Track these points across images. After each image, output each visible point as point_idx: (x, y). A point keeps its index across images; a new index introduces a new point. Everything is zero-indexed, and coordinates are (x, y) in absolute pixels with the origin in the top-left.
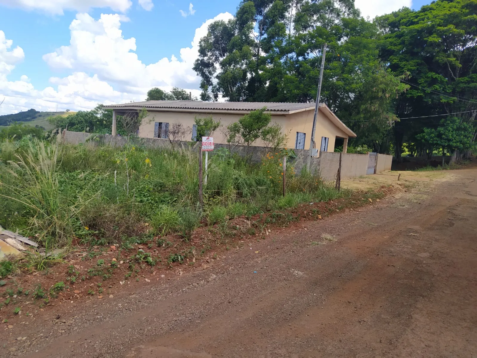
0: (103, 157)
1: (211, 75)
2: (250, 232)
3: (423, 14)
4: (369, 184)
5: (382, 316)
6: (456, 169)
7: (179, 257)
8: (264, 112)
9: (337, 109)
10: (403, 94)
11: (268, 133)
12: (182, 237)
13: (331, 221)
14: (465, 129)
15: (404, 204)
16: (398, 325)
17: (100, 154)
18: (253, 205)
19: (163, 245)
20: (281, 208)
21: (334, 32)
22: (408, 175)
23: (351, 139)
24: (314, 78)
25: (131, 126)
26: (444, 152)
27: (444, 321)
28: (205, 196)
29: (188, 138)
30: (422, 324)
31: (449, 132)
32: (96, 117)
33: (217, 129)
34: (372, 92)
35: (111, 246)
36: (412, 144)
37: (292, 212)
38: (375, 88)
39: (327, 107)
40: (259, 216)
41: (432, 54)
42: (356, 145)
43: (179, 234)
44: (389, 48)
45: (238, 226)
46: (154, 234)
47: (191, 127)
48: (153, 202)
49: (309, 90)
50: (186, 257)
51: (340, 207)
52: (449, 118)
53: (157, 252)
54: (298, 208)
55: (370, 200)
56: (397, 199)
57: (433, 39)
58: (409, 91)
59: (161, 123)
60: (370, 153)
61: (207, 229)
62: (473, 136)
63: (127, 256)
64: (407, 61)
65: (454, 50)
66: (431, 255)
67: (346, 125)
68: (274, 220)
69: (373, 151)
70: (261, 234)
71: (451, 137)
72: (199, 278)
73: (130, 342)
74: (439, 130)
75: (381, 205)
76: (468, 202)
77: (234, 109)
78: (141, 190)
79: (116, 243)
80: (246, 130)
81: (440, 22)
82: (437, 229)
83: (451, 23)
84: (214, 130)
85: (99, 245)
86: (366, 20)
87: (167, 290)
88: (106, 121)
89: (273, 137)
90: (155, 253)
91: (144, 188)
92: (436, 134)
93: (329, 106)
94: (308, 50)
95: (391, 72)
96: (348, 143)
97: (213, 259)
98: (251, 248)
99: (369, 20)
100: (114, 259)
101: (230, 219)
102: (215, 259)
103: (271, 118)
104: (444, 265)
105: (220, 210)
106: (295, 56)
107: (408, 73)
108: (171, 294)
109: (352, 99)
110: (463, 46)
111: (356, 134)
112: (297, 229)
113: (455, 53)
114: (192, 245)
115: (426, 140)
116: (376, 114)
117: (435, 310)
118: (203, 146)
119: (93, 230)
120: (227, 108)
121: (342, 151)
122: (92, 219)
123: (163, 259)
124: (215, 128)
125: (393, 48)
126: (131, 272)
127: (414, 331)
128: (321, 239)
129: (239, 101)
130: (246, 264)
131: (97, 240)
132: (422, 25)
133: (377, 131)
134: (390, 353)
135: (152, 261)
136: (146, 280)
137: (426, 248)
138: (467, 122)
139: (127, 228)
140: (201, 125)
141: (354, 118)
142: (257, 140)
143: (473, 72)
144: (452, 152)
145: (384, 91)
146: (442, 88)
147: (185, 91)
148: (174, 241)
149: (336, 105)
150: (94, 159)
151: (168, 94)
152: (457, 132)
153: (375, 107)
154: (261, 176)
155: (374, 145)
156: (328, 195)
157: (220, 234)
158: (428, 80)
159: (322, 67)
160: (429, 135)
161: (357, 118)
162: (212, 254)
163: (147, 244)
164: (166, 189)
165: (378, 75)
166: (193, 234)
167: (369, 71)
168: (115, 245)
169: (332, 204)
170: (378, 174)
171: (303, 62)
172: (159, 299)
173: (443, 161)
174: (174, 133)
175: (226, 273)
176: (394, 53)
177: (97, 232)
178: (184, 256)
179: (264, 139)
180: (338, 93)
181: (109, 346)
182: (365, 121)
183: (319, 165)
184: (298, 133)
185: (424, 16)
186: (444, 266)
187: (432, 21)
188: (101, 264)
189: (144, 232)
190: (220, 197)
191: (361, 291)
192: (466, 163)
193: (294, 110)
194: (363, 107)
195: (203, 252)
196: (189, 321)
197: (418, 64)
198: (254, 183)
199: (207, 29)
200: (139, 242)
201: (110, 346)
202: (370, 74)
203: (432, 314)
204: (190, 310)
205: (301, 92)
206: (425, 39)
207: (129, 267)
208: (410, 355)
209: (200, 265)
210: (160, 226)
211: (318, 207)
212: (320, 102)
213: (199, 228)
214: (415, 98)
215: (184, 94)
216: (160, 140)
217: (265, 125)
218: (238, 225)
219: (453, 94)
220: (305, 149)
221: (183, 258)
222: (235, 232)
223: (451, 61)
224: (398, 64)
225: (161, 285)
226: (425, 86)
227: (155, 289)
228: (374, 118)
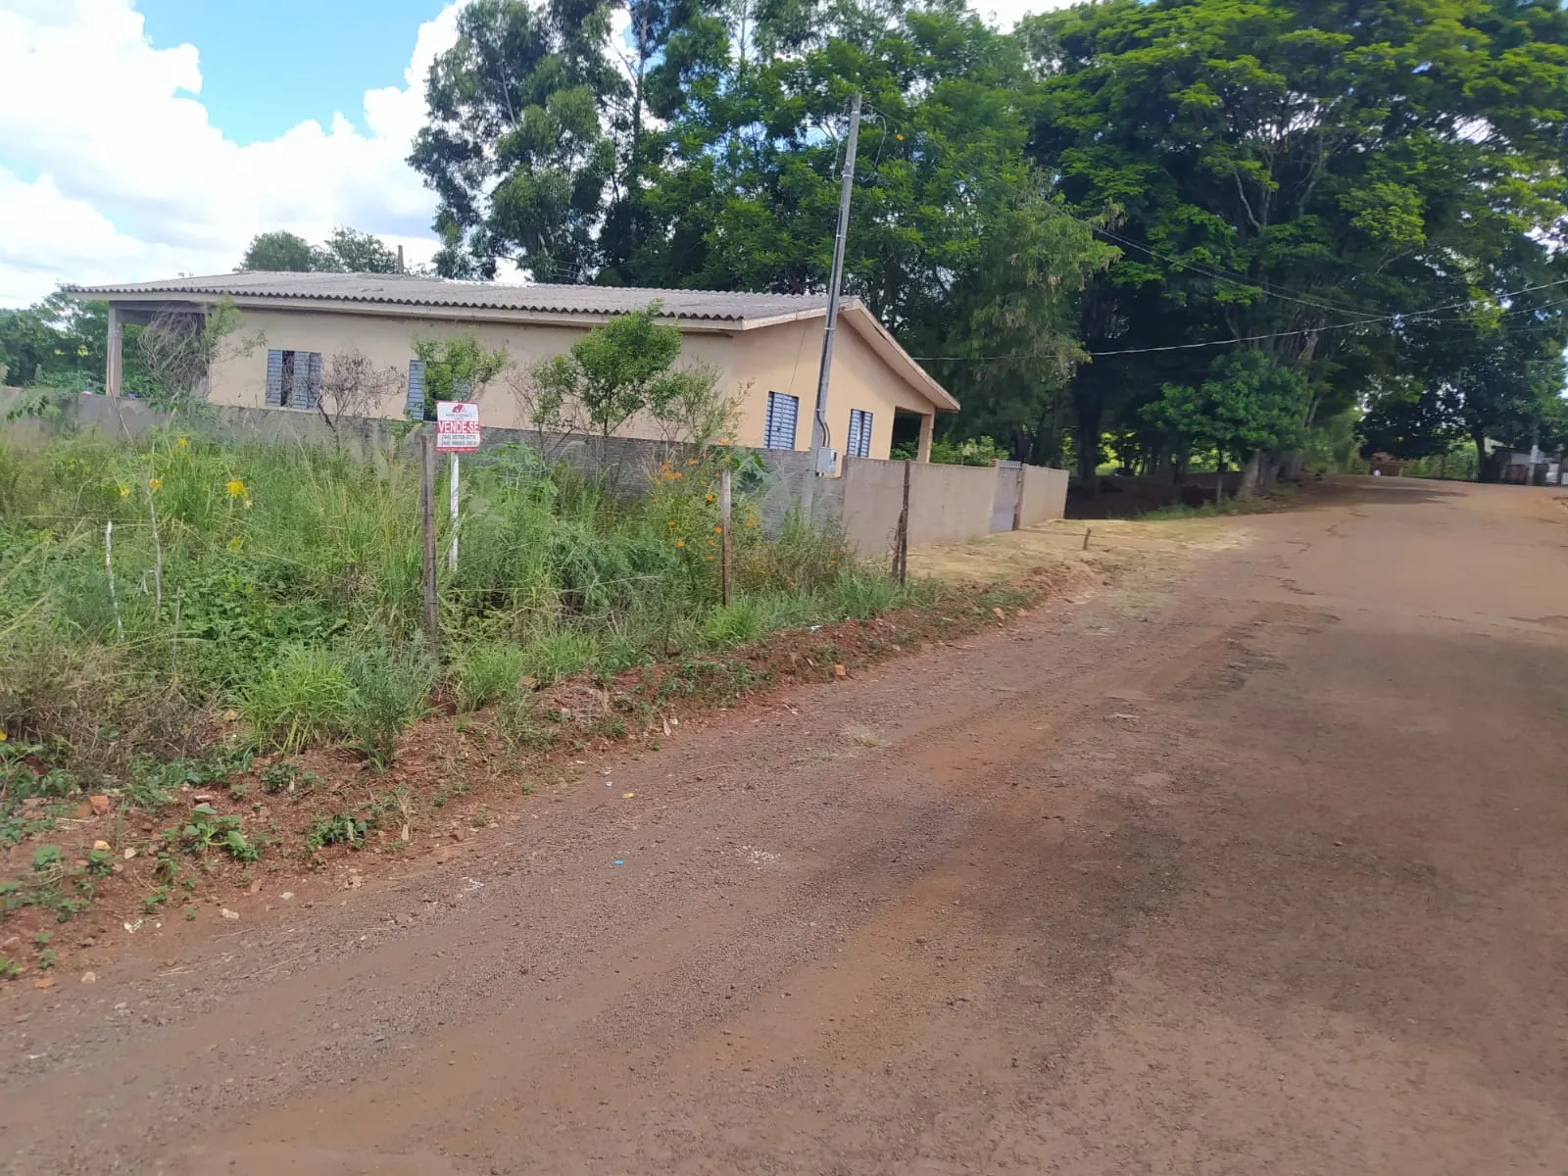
0: (72, 474)
1: (473, 188)
2: (609, 729)
3: (1163, 14)
4: (995, 563)
5: (1021, 979)
6: (1257, 512)
7: (350, 826)
8: (657, 322)
9: (899, 319)
10: (1100, 275)
11: (672, 392)
12: (362, 756)
13: (876, 682)
14: (1285, 389)
15: (1098, 624)
16: (1068, 1006)
17: (58, 466)
18: (619, 637)
19: (288, 784)
20: (713, 644)
21: (885, 58)
22: (1113, 533)
23: (942, 417)
24: (826, 214)
25: (177, 362)
26: (1221, 459)
27: (1206, 986)
28: (446, 612)
29: (393, 407)
30: (1142, 997)
31: (1237, 395)
32: (52, 333)
33: (497, 377)
34: (1008, 266)
35: (92, 798)
36: (1129, 435)
37: (752, 658)
38: (1015, 256)
39: (865, 310)
40: (638, 673)
41: (1192, 148)
42: (959, 439)
43: (353, 743)
44: (1061, 121)
45: (564, 710)
46: (255, 750)
47: (404, 367)
48: (254, 635)
49: (811, 252)
50: (373, 825)
51: (905, 636)
52: (1237, 352)
53: (265, 811)
54: (770, 643)
55: (998, 610)
56: (1078, 608)
57: (1199, 96)
58: (1121, 265)
59: (291, 353)
60: (1003, 463)
61: (454, 723)
62: (1307, 410)
63: (149, 831)
64: (1116, 167)
65: (1256, 138)
66: (1174, 779)
67: (928, 373)
68: (690, 686)
69: (1012, 458)
70: (646, 734)
71: (1242, 413)
72: (419, 893)
73: (149, 1139)
74: (1208, 391)
75: (1029, 629)
76: (1288, 612)
77: (554, 310)
78: (212, 594)
79: (112, 787)
80: (598, 382)
81: (1215, 44)
82: (1195, 698)
83: (1247, 49)
84: (484, 380)
85: (43, 795)
86: (986, 23)
87: (301, 945)
88: (90, 346)
89: (690, 406)
90: (257, 818)
91: (223, 584)
92: (1201, 402)
93: (876, 310)
94: (804, 117)
95: (1066, 202)
96: (934, 430)
97: (475, 826)
98: (609, 784)
99: (995, 25)
100: (100, 844)
101: (537, 689)
102: (483, 825)
103: (681, 341)
104: (1212, 809)
105: (501, 658)
106: (762, 137)
107: (1118, 208)
108: (313, 959)
109: (947, 287)
110: (1281, 126)
111: (960, 402)
112: (767, 712)
113: (1260, 148)
114: (397, 782)
115: (1167, 421)
116: (1020, 338)
117: (1181, 953)
118: (440, 436)
119: (23, 739)
120: (529, 305)
121: (914, 455)
122: (17, 701)
123: (287, 837)
124: (488, 374)
125: (1073, 122)
126: (165, 888)
127: (1116, 1023)
128: (842, 742)
129: (573, 282)
130: (589, 836)
131: (37, 777)
132: (1164, 52)
133: (1024, 392)
134: (1042, 1098)
135: (244, 844)
136: (225, 911)
137: (1158, 758)
138: (1289, 366)
139: (156, 729)
140: (436, 364)
141: (954, 350)
142: (638, 415)
143: (1309, 210)
144: (1246, 458)
145: (1042, 266)
146: (1219, 257)
147: (378, 242)
148: (333, 770)
149: (896, 307)
150: (36, 483)
151: (318, 250)
152: (1262, 396)
153: (1015, 316)
154: (648, 539)
155: (1014, 437)
156: (868, 597)
157: (500, 739)
158: (1178, 230)
159: (848, 175)
160: (1178, 407)
161: (961, 349)
162: (472, 808)
163: (226, 786)
164: (308, 587)
165: (1026, 212)
166: (401, 745)
167: (999, 199)
168: (105, 791)
169: (878, 628)
170: (1026, 530)
171: (789, 157)
172: (269, 977)
173: (1220, 488)
174: (339, 389)
175: (516, 874)
176: (1078, 141)
177: (38, 748)
178: (367, 821)
179: (659, 414)
180: (903, 266)
181: (65, 1161)
182: (987, 362)
183: (841, 501)
184: (772, 394)
185: (1168, 22)
186: (1213, 813)
187: (1191, 41)
188: (49, 861)
189: (218, 741)
190: (504, 611)
191: (957, 902)
192: (1285, 492)
193: (758, 317)
194: (979, 315)
195: (439, 805)
196: (377, 1046)
197: (1150, 178)
198: (623, 563)
199: (455, 23)
200: (197, 779)
201: (72, 1159)
202: (1003, 208)
203: (1172, 963)
204: (381, 1008)
205: (782, 260)
206: (1173, 96)
207: (159, 870)
208: (1102, 1101)
209: (429, 850)
210: (276, 721)
211: (834, 637)
212: (841, 294)
213: (424, 721)
214: (1139, 286)
215: (375, 251)
216: (286, 415)
217: (660, 364)
218: (564, 705)
219: (1252, 276)
220: (796, 449)
221: (364, 829)
222: (552, 730)
223: (1250, 170)
224: (1088, 175)
225: (279, 926)
226: (1169, 251)
227: (255, 943)
228: (1013, 351)
